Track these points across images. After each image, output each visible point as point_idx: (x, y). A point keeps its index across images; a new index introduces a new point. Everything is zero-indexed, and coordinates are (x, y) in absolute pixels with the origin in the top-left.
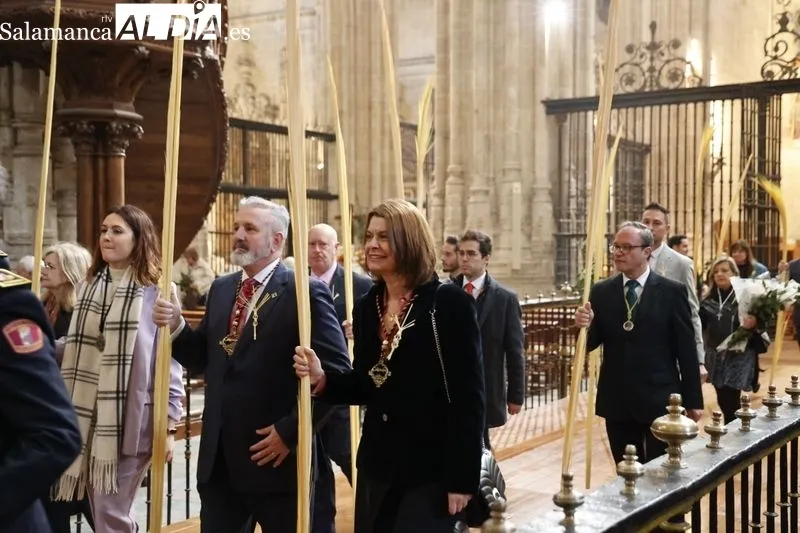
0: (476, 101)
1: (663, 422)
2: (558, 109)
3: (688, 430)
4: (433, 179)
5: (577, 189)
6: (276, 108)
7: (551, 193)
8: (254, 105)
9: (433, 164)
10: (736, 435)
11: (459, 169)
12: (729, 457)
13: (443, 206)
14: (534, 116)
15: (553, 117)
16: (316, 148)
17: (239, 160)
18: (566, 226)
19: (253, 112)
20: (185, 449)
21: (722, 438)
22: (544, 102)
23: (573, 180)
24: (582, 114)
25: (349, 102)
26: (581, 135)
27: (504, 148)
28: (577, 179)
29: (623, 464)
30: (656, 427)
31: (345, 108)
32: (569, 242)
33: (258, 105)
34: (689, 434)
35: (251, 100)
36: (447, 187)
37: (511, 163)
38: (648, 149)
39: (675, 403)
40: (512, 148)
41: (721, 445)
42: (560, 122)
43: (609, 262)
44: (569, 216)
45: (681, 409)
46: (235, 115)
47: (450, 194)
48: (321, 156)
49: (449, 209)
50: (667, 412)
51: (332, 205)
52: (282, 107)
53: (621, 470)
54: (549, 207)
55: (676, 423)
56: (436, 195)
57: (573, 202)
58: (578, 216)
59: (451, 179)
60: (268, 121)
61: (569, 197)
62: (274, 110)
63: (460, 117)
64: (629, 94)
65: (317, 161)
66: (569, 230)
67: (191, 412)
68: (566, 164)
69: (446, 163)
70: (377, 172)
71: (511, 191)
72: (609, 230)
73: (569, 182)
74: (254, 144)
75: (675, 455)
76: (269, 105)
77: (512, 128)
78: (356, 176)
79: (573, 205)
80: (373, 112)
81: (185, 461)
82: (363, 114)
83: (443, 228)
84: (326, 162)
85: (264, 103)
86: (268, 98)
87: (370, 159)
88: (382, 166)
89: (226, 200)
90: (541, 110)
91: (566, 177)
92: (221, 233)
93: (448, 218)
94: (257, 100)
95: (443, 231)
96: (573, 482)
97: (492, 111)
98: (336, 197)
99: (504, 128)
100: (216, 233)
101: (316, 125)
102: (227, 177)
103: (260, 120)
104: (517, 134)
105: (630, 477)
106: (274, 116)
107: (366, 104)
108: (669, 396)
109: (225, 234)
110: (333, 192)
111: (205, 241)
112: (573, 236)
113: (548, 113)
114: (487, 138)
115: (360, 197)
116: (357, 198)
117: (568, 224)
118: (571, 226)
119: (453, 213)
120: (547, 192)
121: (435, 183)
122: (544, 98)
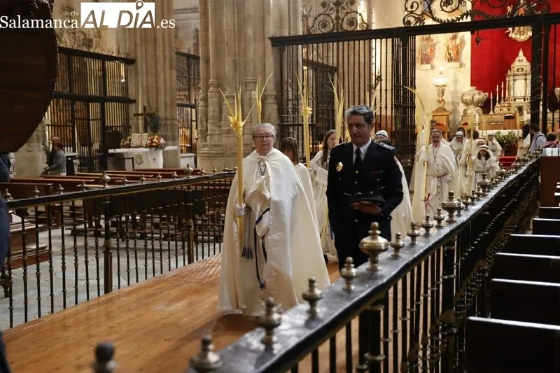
0: (227, 37)
1: (367, 241)
2: (280, 43)
3: (383, 245)
4: (199, 89)
5: (293, 95)
6: (91, 41)
7: (276, 98)
8: (75, 38)
9: (199, 79)
10: (408, 247)
11: (216, 82)
12: (407, 262)
13: (206, 106)
14: (264, 48)
15: (276, 48)
16: (120, 69)
17: (66, 76)
18: (286, 119)
19: (74, 43)
20: (36, 271)
21: (401, 250)
22: (269, 38)
23: (290, 89)
24: (295, 46)
25: (141, 37)
26: (295, 60)
27: (245, 68)
28: (292, 88)
29: (344, 270)
30: (362, 244)
31: (138, 42)
32: (288, 129)
33: (77, 38)
34: (383, 248)
35: (72, 35)
36: (209, 94)
37: (250, 78)
38: (336, 69)
39: (375, 229)
40: (251, 69)
41: (400, 254)
42: (281, 52)
43: (313, 142)
44: (288, 113)
45: (378, 232)
46: (62, 45)
47: (211, 98)
48: (123, 74)
49: (211, 109)
50: (368, 235)
51: (132, 107)
52: (94, 39)
53: (343, 274)
54: (275, 107)
55: (375, 242)
56: (201, 99)
57: (290, 103)
58: (293, 113)
59: (211, 89)
60: (85, 49)
61: (288, 100)
62: (88, 42)
63: (217, 48)
64: (324, 34)
65: (121, 78)
66: (288, 121)
67: (40, 246)
68: (285, 79)
69: (207, 78)
70: (161, 85)
71: (251, 96)
72: (312, 121)
73: (288, 91)
74: (76, 65)
75: (374, 262)
76: (85, 39)
77: (250, 55)
78: (147, 86)
79: (290, 106)
80: (158, 44)
81: (36, 279)
82: (150, 46)
83: (207, 121)
84: (126, 78)
85: (82, 37)
86: (84, 34)
87: (157, 76)
88: (165, 80)
89: (58, 103)
90: (268, 43)
91: (285, 88)
92: (55, 126)
93: (210, 114)
94: (77, 35)
95: (207, 123)
96: (315, 284)
97: (237, 44)
98: (134, 101)
99: (245, 56)
100: (51, 125)
101: (119, 53)
102: (58, 87)
103: (80, 49)
104: (254, 60)
105: (349, 278)
106: (90, 46)
107: (153, 38)
108: (370, 224)
109: (58, 126)
110: (132, 98)
111: (44, 131)
112: (290, 125)
113: (273, 45)
114: (235, 61)
115: (151, 101)
116: (148, 102)
117: (288, 117)
118: (289, 119)
119: (213, 112)
120: (273, 97)
121: (201, 91)
122: (270, 36)
